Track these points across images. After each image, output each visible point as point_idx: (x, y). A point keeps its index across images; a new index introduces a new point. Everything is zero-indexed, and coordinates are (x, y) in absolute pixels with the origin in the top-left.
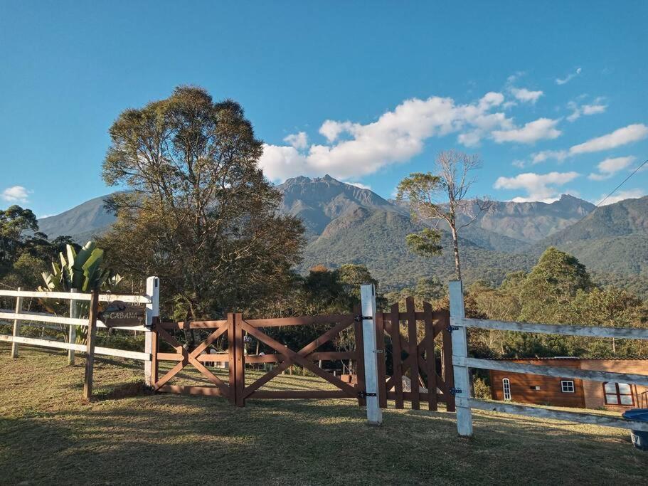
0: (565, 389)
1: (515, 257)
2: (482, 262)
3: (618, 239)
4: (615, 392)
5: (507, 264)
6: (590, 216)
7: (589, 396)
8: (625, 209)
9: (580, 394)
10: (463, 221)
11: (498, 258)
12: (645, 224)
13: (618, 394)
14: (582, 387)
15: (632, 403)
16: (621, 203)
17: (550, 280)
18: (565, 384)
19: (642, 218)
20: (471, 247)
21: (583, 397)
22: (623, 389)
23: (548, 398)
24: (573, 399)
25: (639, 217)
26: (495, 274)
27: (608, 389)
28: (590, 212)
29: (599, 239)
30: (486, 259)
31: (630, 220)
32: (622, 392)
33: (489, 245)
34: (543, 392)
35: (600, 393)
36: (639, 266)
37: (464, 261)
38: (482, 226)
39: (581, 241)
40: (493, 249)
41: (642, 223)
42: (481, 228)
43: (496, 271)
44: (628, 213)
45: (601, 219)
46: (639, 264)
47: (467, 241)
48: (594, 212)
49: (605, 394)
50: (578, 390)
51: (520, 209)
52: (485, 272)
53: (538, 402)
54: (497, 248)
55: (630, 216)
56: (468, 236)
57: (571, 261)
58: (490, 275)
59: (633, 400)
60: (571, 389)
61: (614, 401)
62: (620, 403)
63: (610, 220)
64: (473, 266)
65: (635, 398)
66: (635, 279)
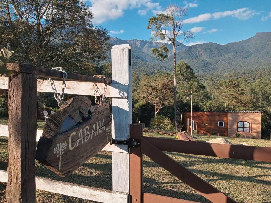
0: (220, 125)
1: (155, 65)
2: (142, 66)
3: (193, 60)
4: (242, 126)
5: (152, 68)
6: (184, 50)
7: (230, 128)
8: (196, 48)
9: (226, 127)
10: (136, 48)
11: (149, 65)
12: (202, 54)
13: (244, 127)
14: (227, 124)
15: (249, 131)
16: (195, 45)
17: (181, 75)
18: (220, 123)
19: (202, 52)
20: (139, 60)
21: (227, 128)
22: (246, 125)
23: (211, 129)
24: (222, 129)
25: (201, 51)
26: (148, 71)
27: (239, 125)
28: (184, 48)
29: (186, 59)
30: (144, 65)
31: (197, 53)
32: (245, 126)
33: (145, 59)
34: (209, 126)
35: (235, 126)
36: (199, 71)
37: (136, 65)
38: (143, 51)
39: (179, 59)
40: (147, 61)
41: (201, 54)
42: (143, 52)
43: (148, 70)
44: (197, 50)
45: (187, 51)
46: (199, 69)
47: (137, 57)
48: (185, 48)
49: (238, 127)
50: (226, 125)
51: (158, 45)
52: (144, 70)
53: (206, 131)
54: (148, 61)
55: (198, 51)
56: (137, 55)
57: (188, 67)
58: (146, 72)
59: (250, 130)
60: (222, 125)
61: (241, 130)
62: (244, 131)
63: (191, 52)
64: (139, 67)
65: (250, 129)
66: (197, 75)
